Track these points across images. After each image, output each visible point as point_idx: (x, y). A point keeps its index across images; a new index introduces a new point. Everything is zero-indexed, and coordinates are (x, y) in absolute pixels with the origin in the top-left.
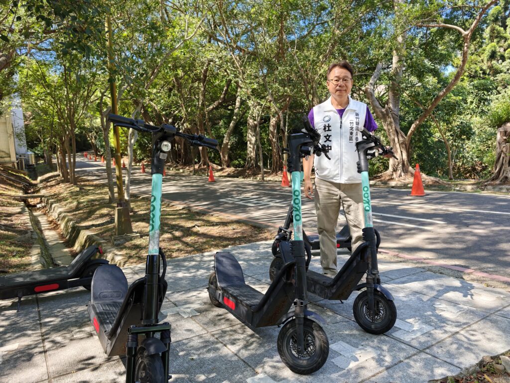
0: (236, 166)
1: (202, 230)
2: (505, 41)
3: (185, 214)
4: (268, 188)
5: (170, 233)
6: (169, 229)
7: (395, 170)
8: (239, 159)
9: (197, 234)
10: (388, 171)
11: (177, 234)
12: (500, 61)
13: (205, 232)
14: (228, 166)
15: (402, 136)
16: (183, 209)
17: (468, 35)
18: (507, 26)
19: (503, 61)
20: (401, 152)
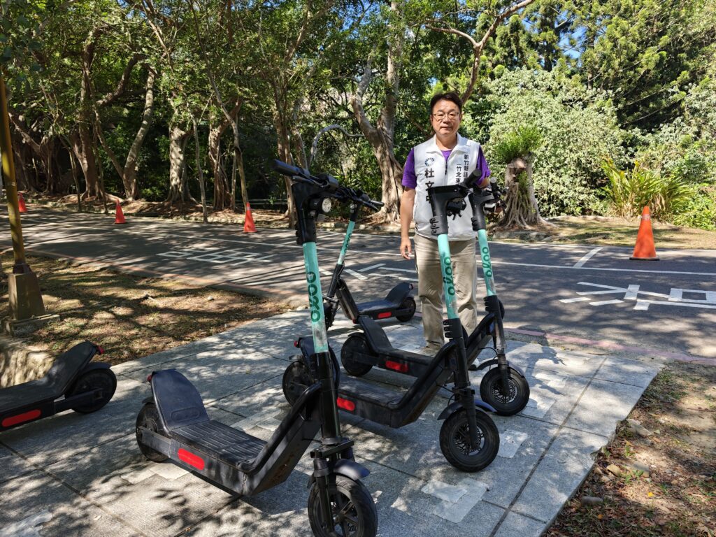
0: (149, 199)
1: (161, 303)
2: (493, 55)
3: (112, 278)
4: (221, 234)
5: (107, 310)
6: (104, 305)
7: (389, 211)
8: (154, 188)
9: (156, 309)
10: (380, 212)
11: (121, 311)
12: (489, 79)
13: (169, 305)
14: (136, 198)
15: (398, 168)
16: (102, 270)
17: (479, 47)
18: (496, 36)
19: (492, 80)
20: (397, 187)
